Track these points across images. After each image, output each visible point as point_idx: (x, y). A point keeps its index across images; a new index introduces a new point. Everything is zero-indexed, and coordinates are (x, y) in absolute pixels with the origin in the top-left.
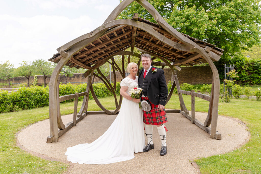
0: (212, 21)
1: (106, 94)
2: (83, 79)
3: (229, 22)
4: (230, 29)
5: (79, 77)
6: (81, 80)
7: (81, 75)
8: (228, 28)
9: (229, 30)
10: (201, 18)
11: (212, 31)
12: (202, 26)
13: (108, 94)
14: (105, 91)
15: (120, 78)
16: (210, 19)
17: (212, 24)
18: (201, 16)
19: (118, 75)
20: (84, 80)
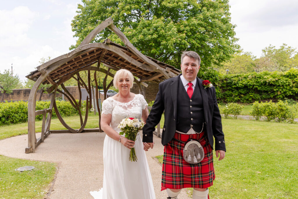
0: (181, 35)
1: (64, 114)
2: (25, 96)
3: (198, 35)
4: (199, 42)
5: (19, 94)
6: (22, 97)
7: (22, 92)
8: (198, 41)
9: (198, 44)
10: (169, 31)
11: (181, 44)
12: (170, 39)
13: (65, 113)
14: (62, 110)
15: (75, 95)
16: (179, 31)
17: (181, 38)
18: (170, 29)
19: (73, 92)
20: (27, 98)
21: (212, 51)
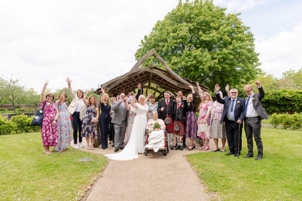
0: (214, 61)
3: (228, 61)
4: (230, 66)
8: (228, 65)
9: (229, 67)
10: (205, 58)
11: (215, 68)
12: (206, 64)
16: (213, 59)
17: (215, 63)
18: (205, 57)
21: (240, 73)
